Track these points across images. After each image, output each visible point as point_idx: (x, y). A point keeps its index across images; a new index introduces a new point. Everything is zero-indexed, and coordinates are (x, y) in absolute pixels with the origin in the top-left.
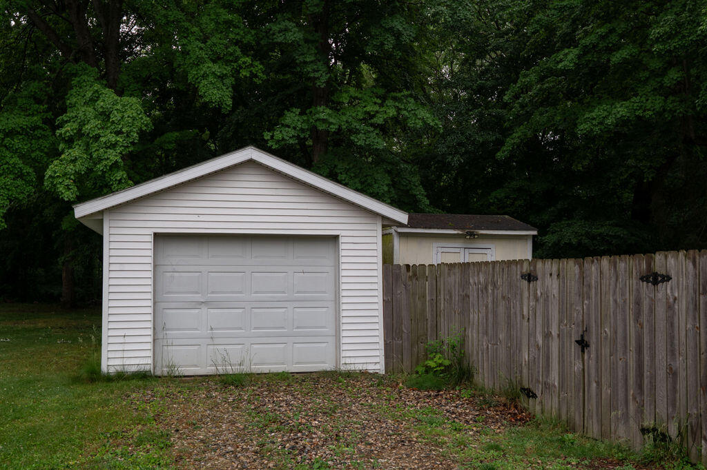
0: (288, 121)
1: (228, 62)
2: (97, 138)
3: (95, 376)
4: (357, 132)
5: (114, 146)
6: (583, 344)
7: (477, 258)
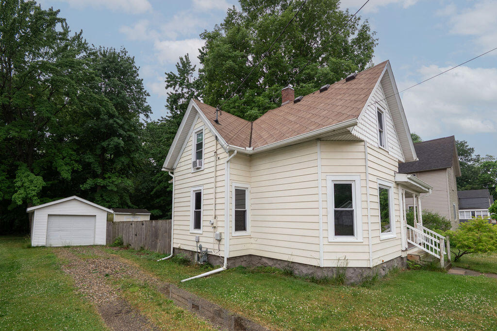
0: (88, 182)
1: (70, 166)
2: (29, 188)
3: (30, 247)
4: (109, 186)
5: (34, 190)
6: (136, 235)
7: (136, 220)
